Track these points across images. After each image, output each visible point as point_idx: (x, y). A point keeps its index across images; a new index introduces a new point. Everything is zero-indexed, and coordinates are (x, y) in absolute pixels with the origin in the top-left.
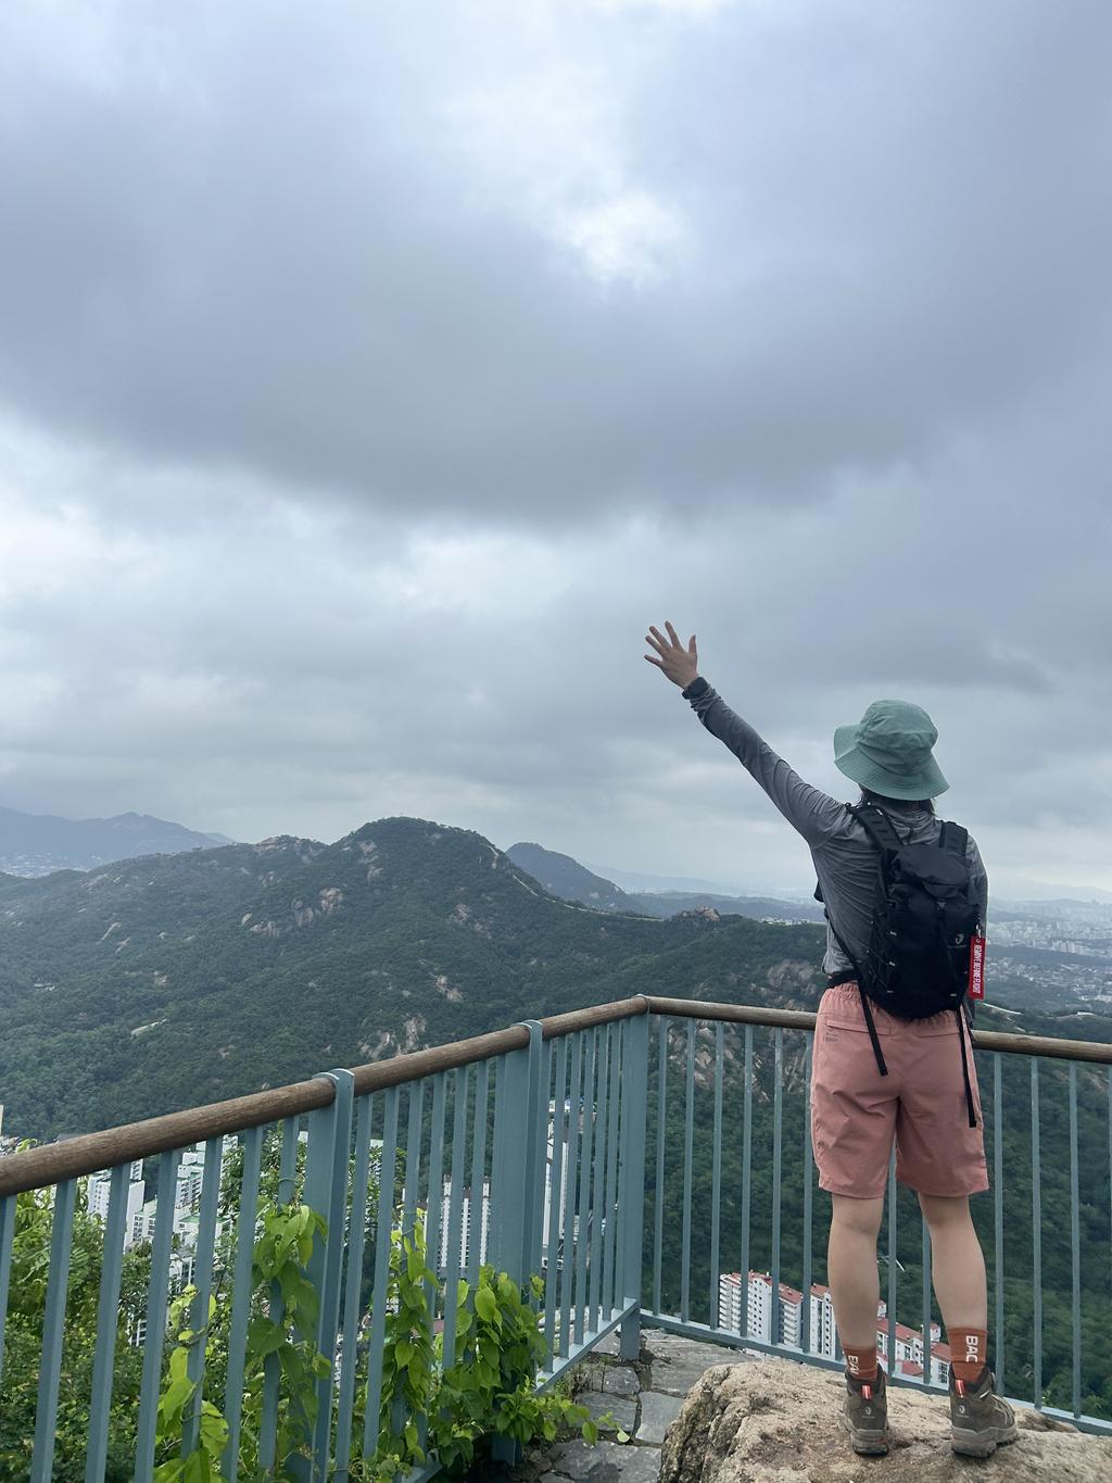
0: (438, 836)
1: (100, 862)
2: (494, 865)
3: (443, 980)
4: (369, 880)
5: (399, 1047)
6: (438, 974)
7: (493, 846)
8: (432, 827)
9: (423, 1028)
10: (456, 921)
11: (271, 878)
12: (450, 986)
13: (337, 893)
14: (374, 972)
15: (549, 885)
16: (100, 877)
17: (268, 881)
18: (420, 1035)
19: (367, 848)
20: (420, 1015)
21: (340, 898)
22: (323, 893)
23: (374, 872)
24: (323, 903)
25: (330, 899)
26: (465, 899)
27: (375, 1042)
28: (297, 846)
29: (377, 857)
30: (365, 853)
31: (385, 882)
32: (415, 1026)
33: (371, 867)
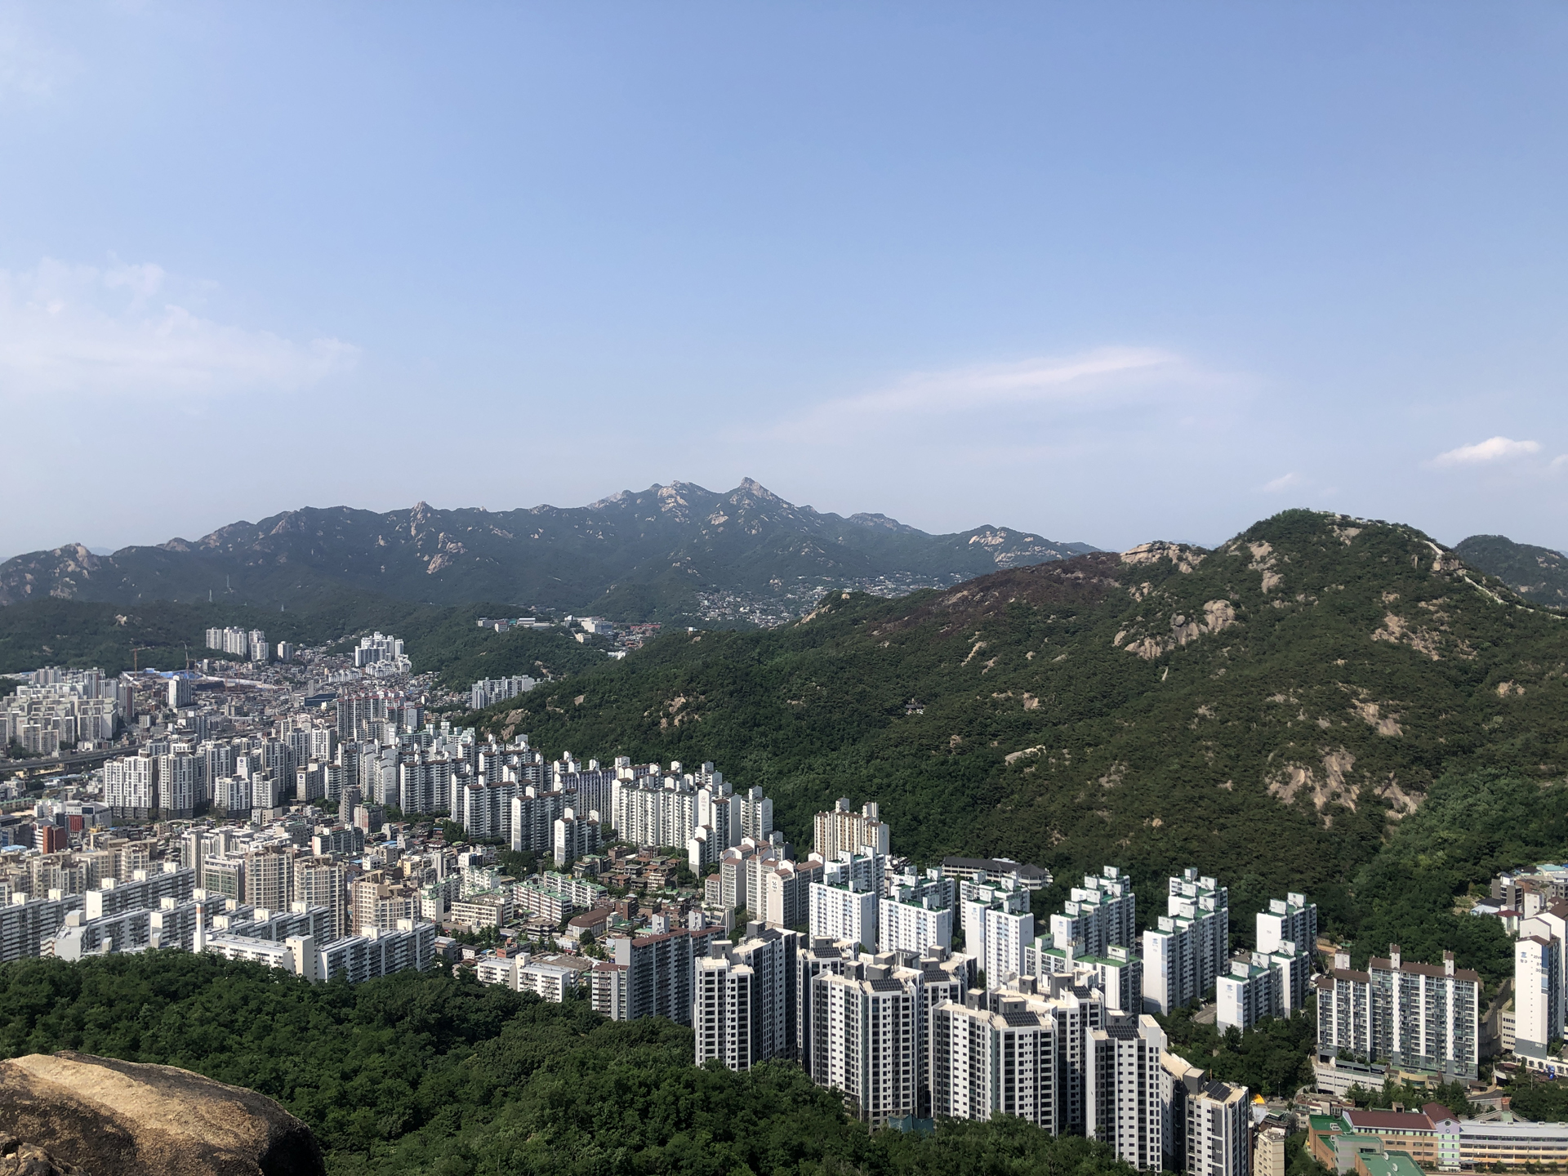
0: (1353, 532)
1: (957, 578)
2: (1437, 566)
3: (1372, 709)
4: (1265, 590)
5: (1318, 789)
6: (1364, 701)
7: (1433, 541)
8: (1346, 522)
9: (1349, 768)
10: (1385, 637)
11: (1145, 591)
12: (1383, 716)
13: (1226, 606)
14: (1279, 698)
15: (1523, 589)
17: (1142, 594)
18: (1344, 774)
19: (1259, 550)
20: (1343, 749)
21: (1231, 612)
22: (1208, 606)
23: (1270, 581)
24: (1210, 618)
25: (1218, 613)
26: (1396, 609)
27: (1286, 780)
28: (1173, 553)
29: (1273, 561)
30: (1258, 557)
31: (1286, 590)
32: (1337, 763)
33: (1267, 575)
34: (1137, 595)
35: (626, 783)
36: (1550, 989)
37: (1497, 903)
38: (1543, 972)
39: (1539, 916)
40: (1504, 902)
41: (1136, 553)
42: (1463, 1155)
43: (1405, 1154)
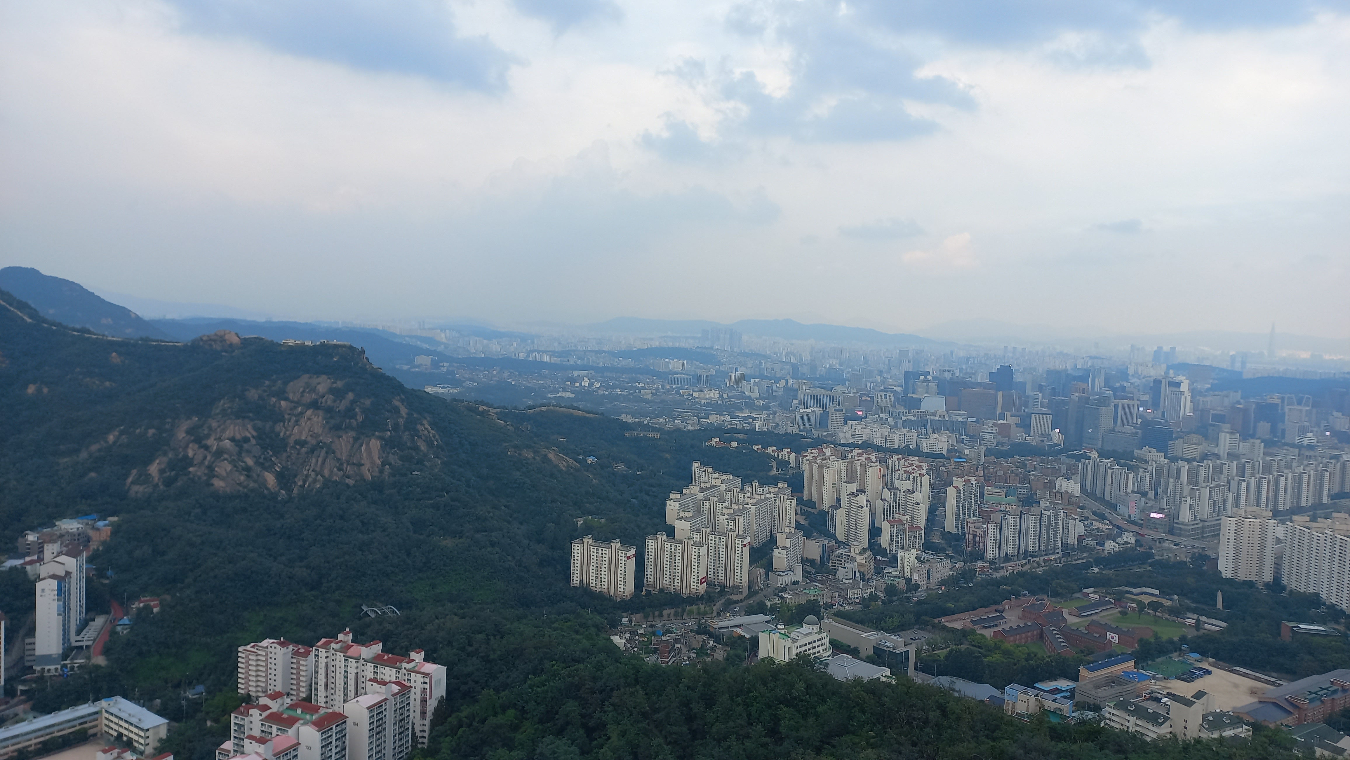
15: (48, 311)
36: (64, 612)
37: (23, 556)
38: (58, 600)
39: (55, 559)
40: (28, 554)
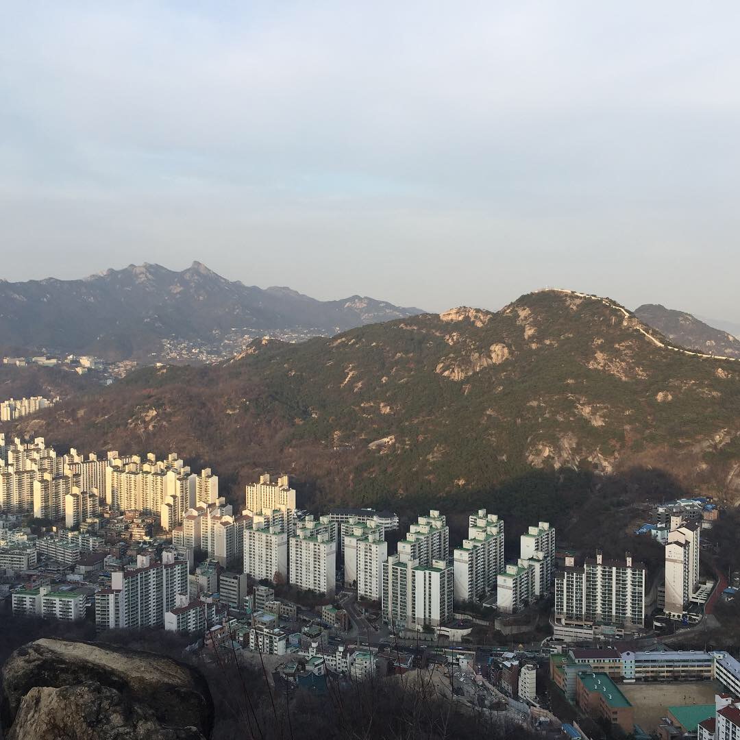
0: (578, 301)
1: (338, 330)
2: (625, 324)
3: (587, 410)
4: (526, 337)
5: (556, 458)
6: (583, 405)
7: (623, 307)
8: (573, 296)
9: (574, 446)
10: (596, 366)
11: (455, 338)
12: (593, 413)
13: (503, 347)
14: (534, 403)
15: (671, 337)
16: (339, 341)
17: (453, 339)
18: (572, 449)
19: (523, 313)
20: (570, 434)
21: (506, 351)
22: (492, 348)
23: (529, 332)
24: (493, 355)
25: (499, 352)
26: (601, 348)
27: (539, 453)
28: (472, 314)
29: (531, 319)
30: (522, 317)
31: (538, 338)
32: (568, 443)
33: (527, 328)
34: (450, 341)
35: (116, 469)
39: (678, 529)
40: (659, 522)
41: (449, 314)
42: (636, 672)
43: (605, 674)
